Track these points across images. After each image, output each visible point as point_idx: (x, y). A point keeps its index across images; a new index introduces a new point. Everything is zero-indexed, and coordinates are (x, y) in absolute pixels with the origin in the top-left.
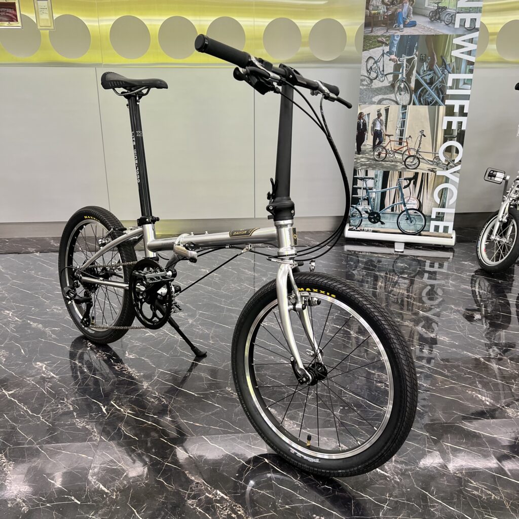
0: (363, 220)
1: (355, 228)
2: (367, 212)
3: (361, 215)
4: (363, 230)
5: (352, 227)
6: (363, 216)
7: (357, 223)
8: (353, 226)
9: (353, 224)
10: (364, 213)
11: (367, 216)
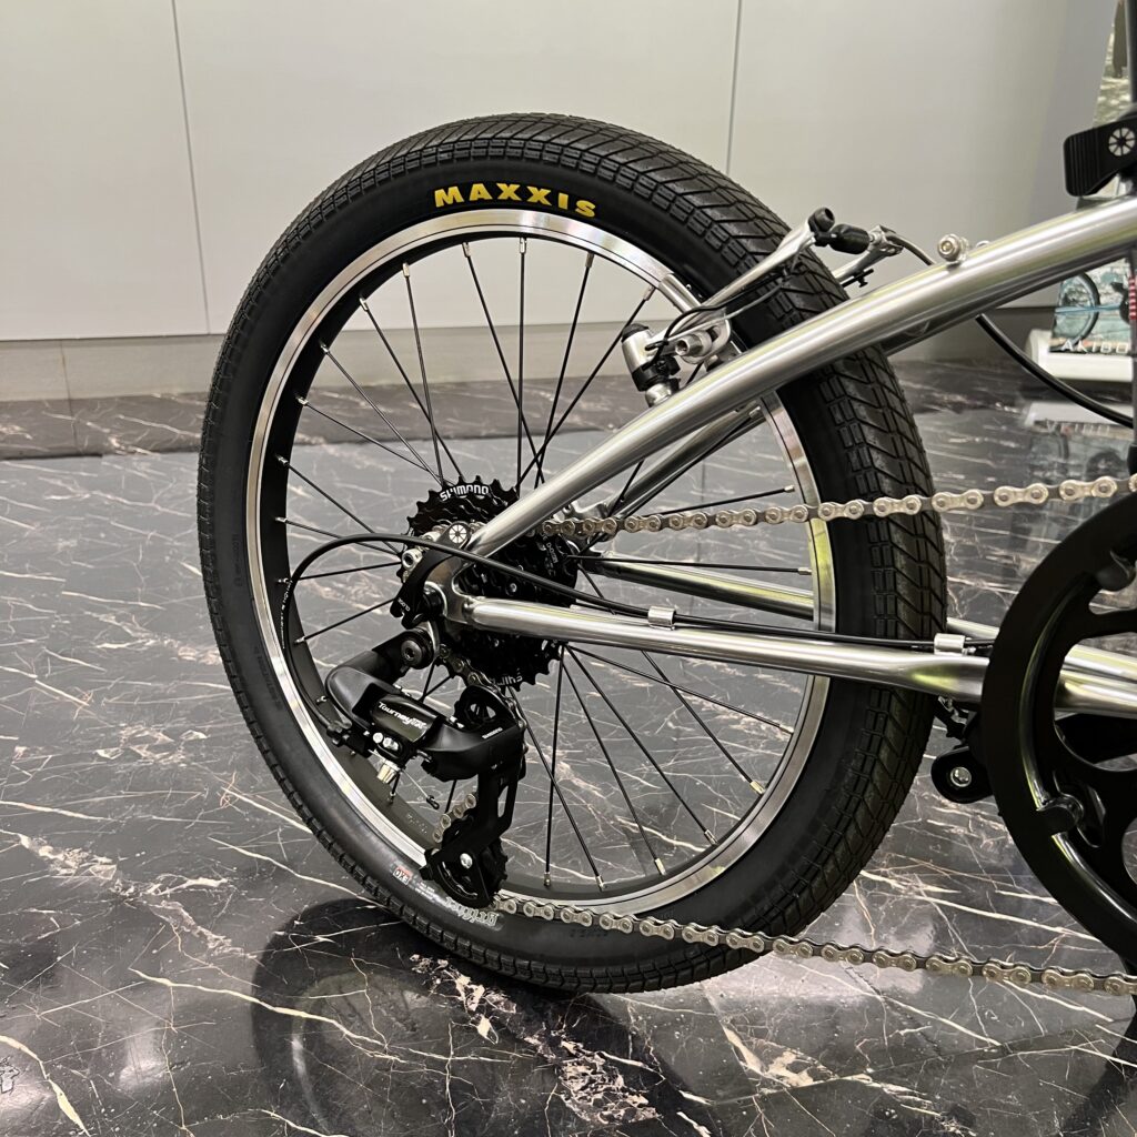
0: (1103, 314)
1: (1069, 344)
2: (1118, 287)
3: (1097, 296)
4: (1098, 351)
5: (1061, 340)
6: (1103, 300)
7: (1081, 325)
8: (1063, 335)
9: (1066, 330)
10: (1109, 288)
11: (1117, 298)
